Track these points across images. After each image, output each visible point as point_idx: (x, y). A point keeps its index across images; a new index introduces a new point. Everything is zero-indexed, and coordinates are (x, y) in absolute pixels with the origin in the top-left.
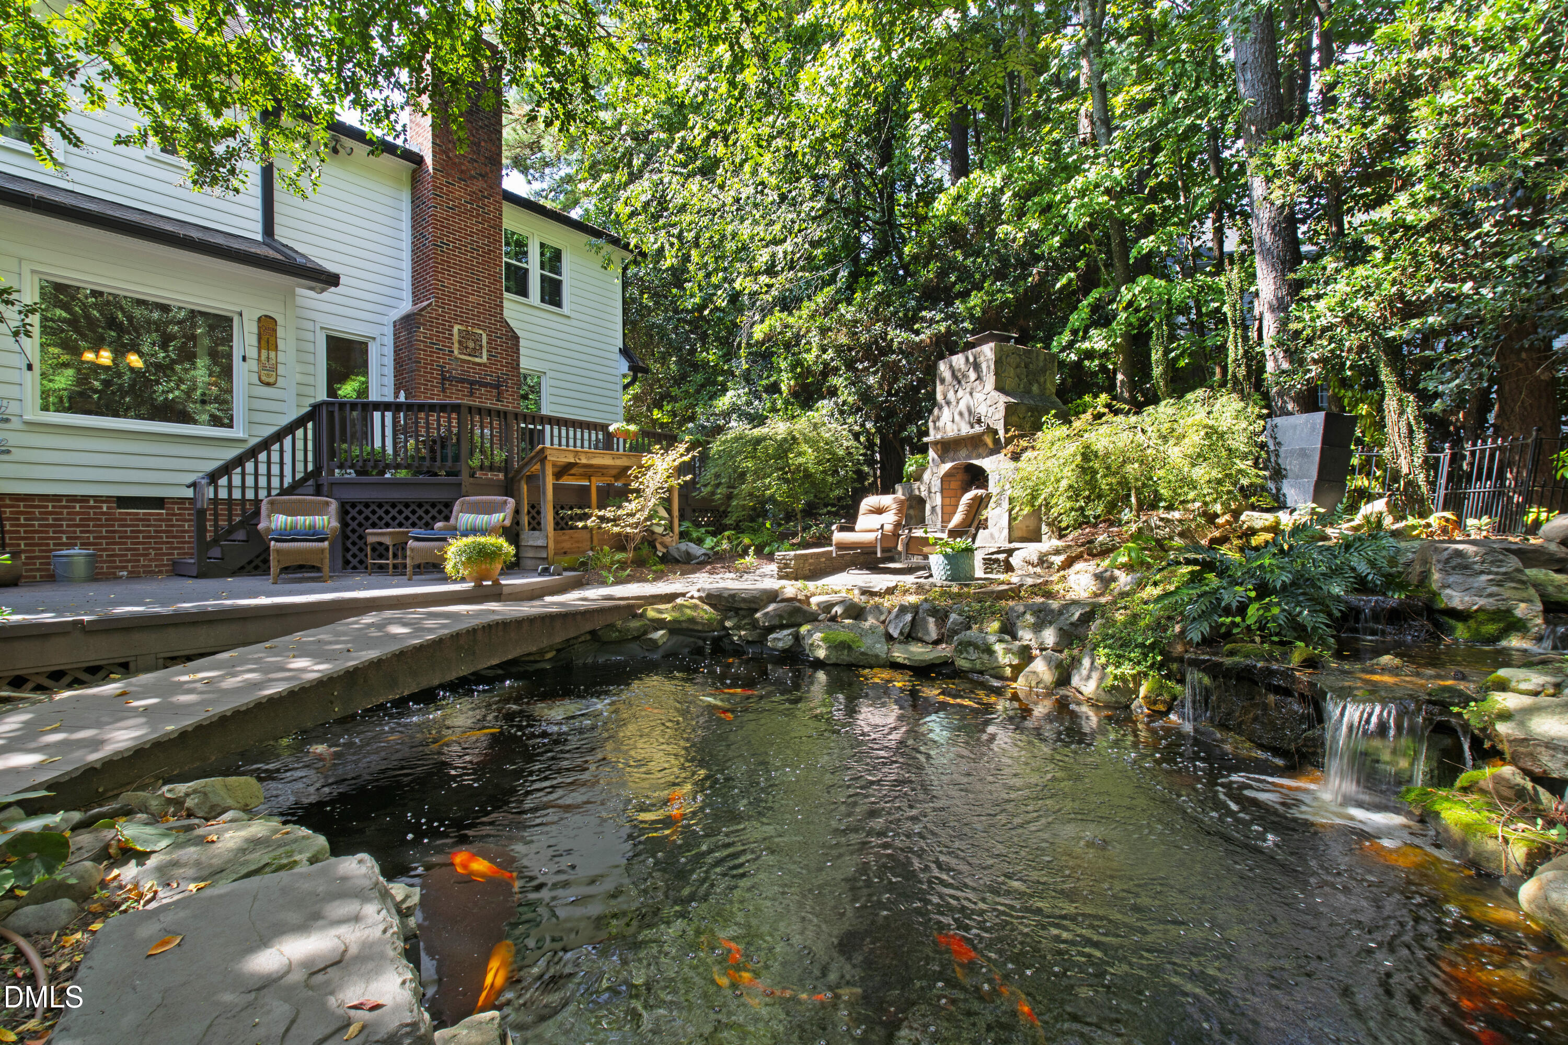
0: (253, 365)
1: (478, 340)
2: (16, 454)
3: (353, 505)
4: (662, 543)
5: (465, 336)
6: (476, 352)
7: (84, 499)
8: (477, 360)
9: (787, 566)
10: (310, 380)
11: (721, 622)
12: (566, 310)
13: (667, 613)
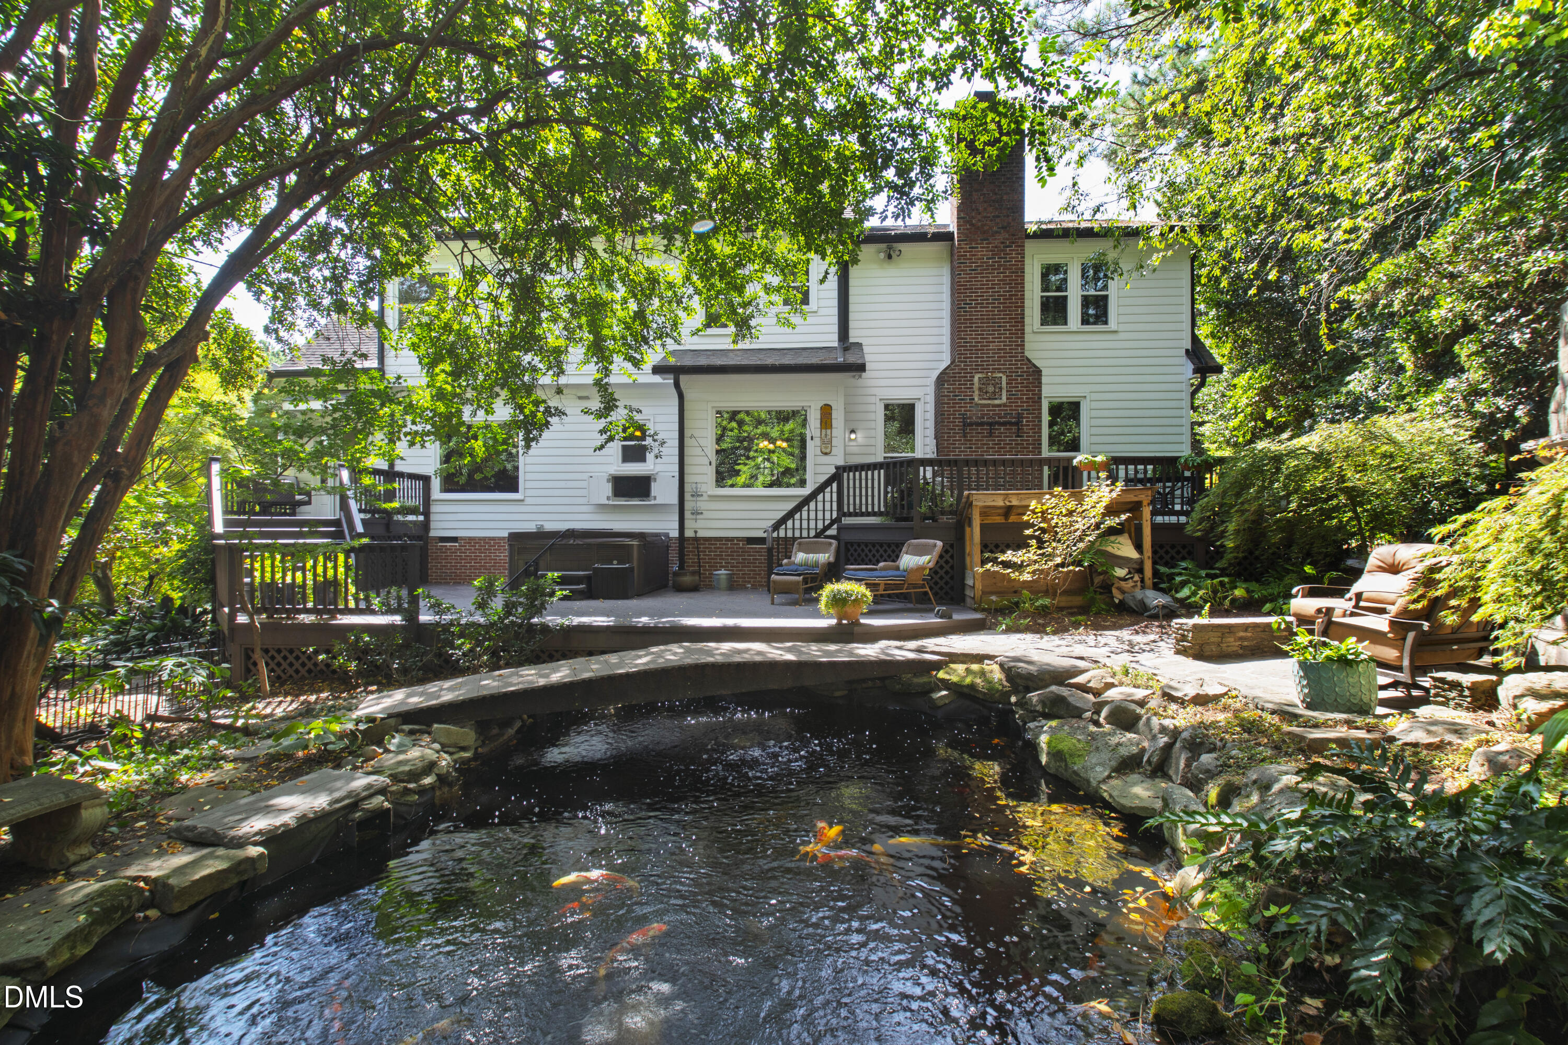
0: (817, 441)
1: (997, 384)
2: (706, 515)
3: (852, 544)
4: (1119, 589)
5: (984, 382)
6: (995, 395)
7: (731, 539)
8: (997, 402)
9: (1184, 638)
10: (872, 442)
11: (1008, 695)
12: (1113, 324)
13: (957, 673)
